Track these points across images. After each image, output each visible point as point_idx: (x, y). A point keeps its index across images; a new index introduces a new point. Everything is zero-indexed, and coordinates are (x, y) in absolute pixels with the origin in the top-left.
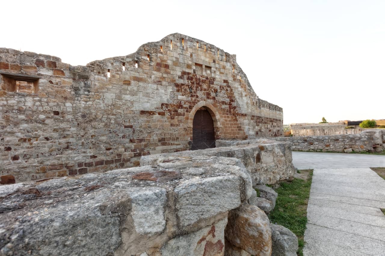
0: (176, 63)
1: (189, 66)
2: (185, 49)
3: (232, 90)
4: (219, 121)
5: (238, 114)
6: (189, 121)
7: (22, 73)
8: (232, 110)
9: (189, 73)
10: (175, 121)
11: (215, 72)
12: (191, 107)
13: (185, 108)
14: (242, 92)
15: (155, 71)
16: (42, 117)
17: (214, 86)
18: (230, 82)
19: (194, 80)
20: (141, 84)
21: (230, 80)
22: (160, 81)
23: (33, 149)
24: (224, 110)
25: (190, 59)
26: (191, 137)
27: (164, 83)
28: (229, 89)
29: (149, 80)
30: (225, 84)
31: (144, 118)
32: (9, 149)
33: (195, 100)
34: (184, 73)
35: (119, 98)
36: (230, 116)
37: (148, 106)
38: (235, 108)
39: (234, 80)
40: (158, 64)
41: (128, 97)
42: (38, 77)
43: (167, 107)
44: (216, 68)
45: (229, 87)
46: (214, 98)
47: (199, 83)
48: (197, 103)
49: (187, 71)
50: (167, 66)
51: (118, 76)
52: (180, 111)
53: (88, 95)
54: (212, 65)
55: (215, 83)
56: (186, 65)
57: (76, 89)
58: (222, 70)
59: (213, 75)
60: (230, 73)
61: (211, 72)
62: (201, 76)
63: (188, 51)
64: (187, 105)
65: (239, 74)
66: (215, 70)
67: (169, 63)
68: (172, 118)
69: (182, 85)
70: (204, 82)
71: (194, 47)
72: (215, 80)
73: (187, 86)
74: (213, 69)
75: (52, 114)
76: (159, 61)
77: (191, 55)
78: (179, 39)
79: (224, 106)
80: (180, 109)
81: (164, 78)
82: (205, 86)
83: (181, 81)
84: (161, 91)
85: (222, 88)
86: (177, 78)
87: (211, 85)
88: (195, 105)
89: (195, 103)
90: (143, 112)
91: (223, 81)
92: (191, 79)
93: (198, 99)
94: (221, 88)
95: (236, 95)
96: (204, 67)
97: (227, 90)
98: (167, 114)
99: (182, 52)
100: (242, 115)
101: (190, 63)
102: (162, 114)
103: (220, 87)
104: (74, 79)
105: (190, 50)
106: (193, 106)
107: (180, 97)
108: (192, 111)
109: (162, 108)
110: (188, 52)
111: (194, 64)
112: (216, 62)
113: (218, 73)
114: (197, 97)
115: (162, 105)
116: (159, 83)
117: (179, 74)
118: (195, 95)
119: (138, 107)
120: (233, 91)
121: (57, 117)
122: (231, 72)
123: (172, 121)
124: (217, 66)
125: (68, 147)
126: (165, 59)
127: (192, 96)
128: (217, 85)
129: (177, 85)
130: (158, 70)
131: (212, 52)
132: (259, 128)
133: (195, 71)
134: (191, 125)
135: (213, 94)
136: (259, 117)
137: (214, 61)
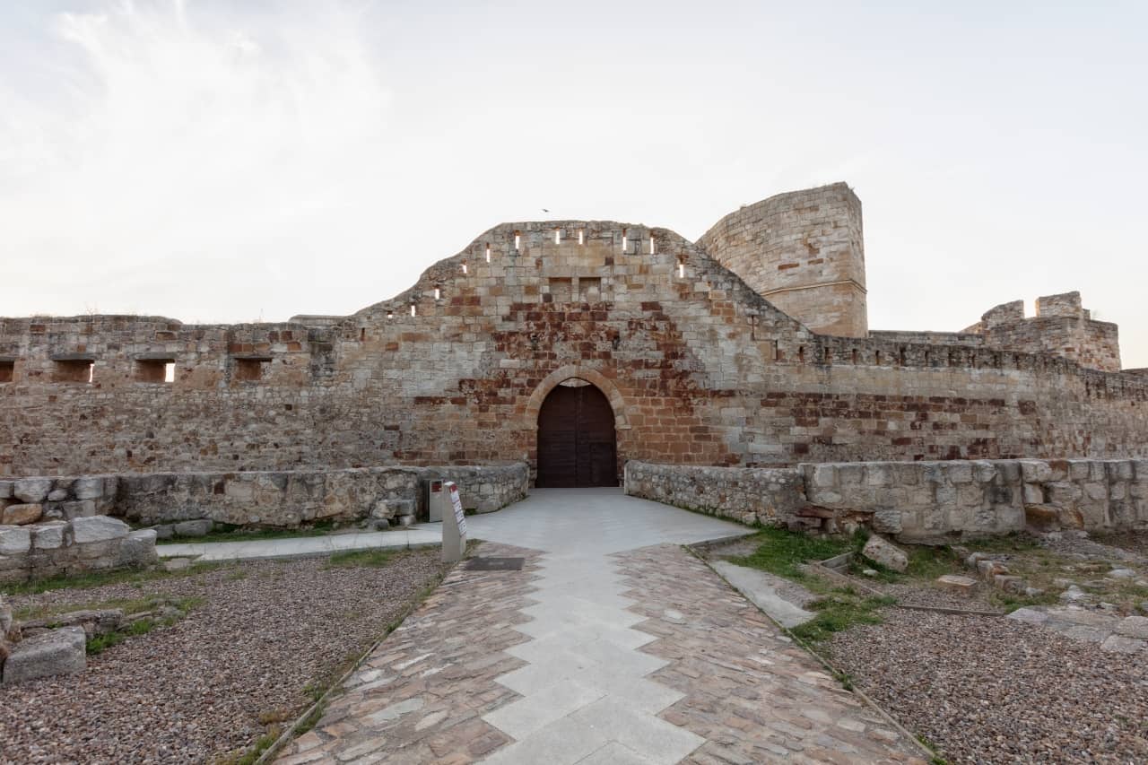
0: (498, 290)
1: (531, 290)
2: (522, 254)
3: (673, 327)
4: (622, 414)
5: (695, 392)
6: (527, 415)
7: (254, 355)
8: (672, 383)
9: (530, 306)
10: (491, 416)
11: (611, 288)
12: (532, 384)
13: (517, 386)
14: (716, 327)
15: (449, 315)
16: (272, 413)
17: (607, 324)
18: (666, 304)
19: (545, 318)
20: (418, 345)
21: (667, 298)
22: (458, 335)
23: (260, 459)
24: (641, 383)
25: (535, 272)
26: (530, 453)
27: (466, 336)
28: (661, 325)
29: (435, 336)
30: (648, 314)
31: (422, 411)
32: (236, 457)
33: (546, 365)
34: (516, 307)
35: (378, 376)
36: (663, 399)
37: (430, 388)
38: (685, 374)
39: (681, 296)
40: (457, 301)
41: (393, 374)
42: (271, 356)
43: (472, 387)
44: (617, 277)
45: (661, 318)
46: (606, 355)
47: (559, 323)
48: (550, 372)
49: (526, 300)
50: (475, 301)
51: (378, 337)
52: (502, 393)
53: (330, 376)
54: (603, 271)
55: (610, 315)
56: (523, 288)
57: (315, 369)
58: (636, 279)
59: (605, 297)
60: (667, 281)
61: (600, 289)
62: (569, 306)
63: (528, 256)
64: (523, 379)
65: (704, 277)
66: (611, 281)
67: (481, 292)
68: (483, 409)
69: (512, 334)
70: (575, 318)
71: (546, 243)
72: (610, 308)
73: (523, 334)
74: (604, 281)
75: (284, 410)
76: (457, 293)
77: (539, 263)
78: (506, 235)
79: (639, 374)
80: (502, 390)
81: (468, 326)
82: (578, 328)
83: (511, 326)
84: (461, 353)
85: (634, 325)
86: (500, 321)
87: (597, 323)
88: (544, 376)
89: (544, 372)
90: (420, 400)
91: (640, 307)
92: (538, 316)
93: (554, 362)
94: (633, 327)
95: (690, 338)
96: (575, 282)
97: (655, 328)
98: (472, 402)
99: (513, 261)
100: (716, 394)
101: (535, 280)
102: (459, 402)
103: (630, 323)
104: (313, 353)
105: (536, 253)
106: (540, 381)
107: (505, 362)
108: (535, 392)
109: (460, 389)
110: (530, 258)
111: (547, 280)
112: (616, 262)
113: (623, 288)
114: (553, 356)
115: (462, 382)
116: (456, 338)
117: (505, 311)
118: (545, 355)
119: (410, 390)
120: (679, 328)
121: (288, 412)
122: (669, 276)
123: (483, 416)
124: (620, 270)
125: (300, 460)
126: (471, 286)
127: (537, 356)
128: (618, 320)
129: (498, 337)
130: (455, 312)
131: (601, 241)
132: (814, 432)
133: (548, 298)
134: (533, 425)
135: (602, 346)
136: (817, 398)
137: (609, 262)
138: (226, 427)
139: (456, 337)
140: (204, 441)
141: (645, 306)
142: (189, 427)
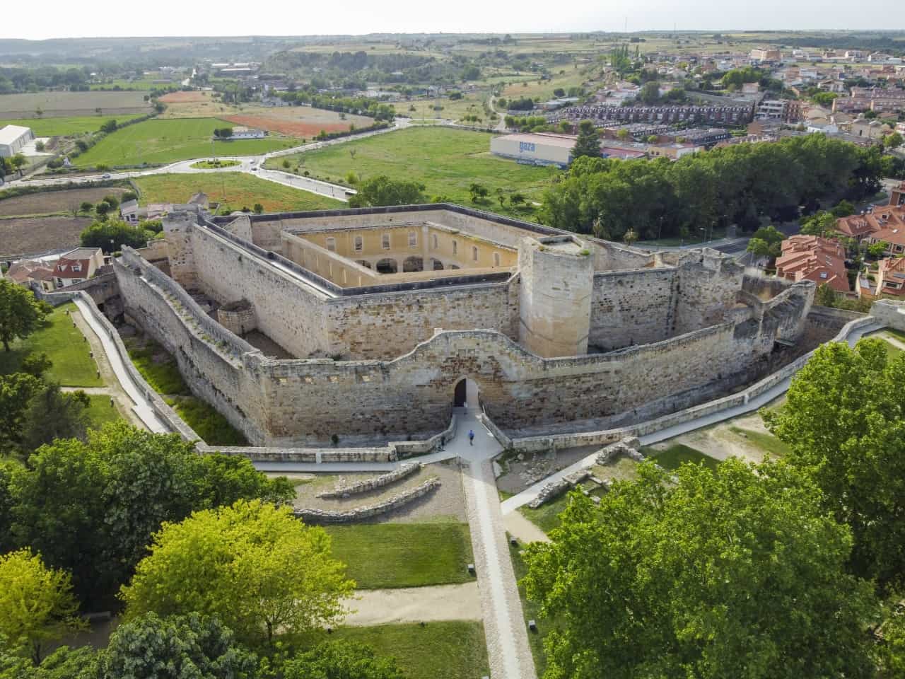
0: (442, 353)
1: (453, 353)
2: (449, 342)
3: (498, 363)
4: (480, 388)
5: (504, 382)
6: (452, 389)
7: (364, 374)
8: (497, 379)
9: (452, 358)
10: (440, 390)
11: (478, 352)
12: (453, 380)
13: (448, 381)
14: (511, 363)
15: (426, 361)
17: (477, 363)
18: (496, 357)
19: (457, 361)
20: (417, 370)
21: (496, 354)
24: (487, 380)
25: (454, 348)
26: (452, 399)
27: (432, 367)
28: (494, 363)
29: (422, 367)
30: (490, 359)
31: (418, 389)
33: (457, 375)
34: (448, 358)
35: (404, 379)
36: (493, 384)
37: (420, 382)
38: (501, 377)
39: (501, 354)
40: (429, 357)
41: (409, 379)
42: (370, 374)
43: (434, 382)
44: (480, 349)
45: (494, 360)
46: (476, 372)
47: (461, 363)
49: (451, 356)
50: (434, 357)
53: (389, 380)
54: (476, 347)
55: (478, 360)
56: (450, 353)
57: (384, 378)
58: (486, 349)
59: (476, 355)
61: (475, 353)
62: (465, 358)
64: (450, 379)
65: (509, 349)
66: (478, 350)
67: (437, 354)
68: (438, 388)
69: (446, 366)
70: (466, 361)
71: (458, 339)
72: (478, 358)
73: (450, 366)
74: (476, 350)
76: (429, 355)
77: (455, 345)
79: (486, 377)
80: (444, 383)
81: (433, 364)
82: (468, 364)
83: (446, 364)
84: (430, 372)
85: (485, 363)
86: (443, 363)
87: (474, 362)
88: (457, 379)
89: (456, 377)
90: (418, 386)
91: (487, 358)
92: (455, 361)
93: (459, 375)
95: (503, 366)
96: (467, 351)
97: (492, 364)
98: (434, 386)
99: (447, 345)
100: (511, 382)
101: (454, 350)
102: (431, 386)
104: (383, 373)
105: (454, 342)
106: (455, 380)
107: (444, 375)
108: (454, 383)
111: (458, 350)
112: (480, 344)
113: (482, 352)
114: (459, 373)
115: (431, 381)
117: (444, 360)
118: (457, 372)
119: (414, 383)
120: (500, 364)
122: (497, 349)
123: (438, 390)
124: (481, 347)
126: (433, 353)
127: (455, 373)
128: (480, 361)
129: (442, 367)
130: (429, 360)
132: (541, 389)
133: (458, 356)
134: (453, 392)
135: (475, 369)
136: (543, 379)
137: (478, 344)
138: (358, 394)
139: (429, 368)
140: (351, 398)
141: (489, 357)
142: (345, 395)
